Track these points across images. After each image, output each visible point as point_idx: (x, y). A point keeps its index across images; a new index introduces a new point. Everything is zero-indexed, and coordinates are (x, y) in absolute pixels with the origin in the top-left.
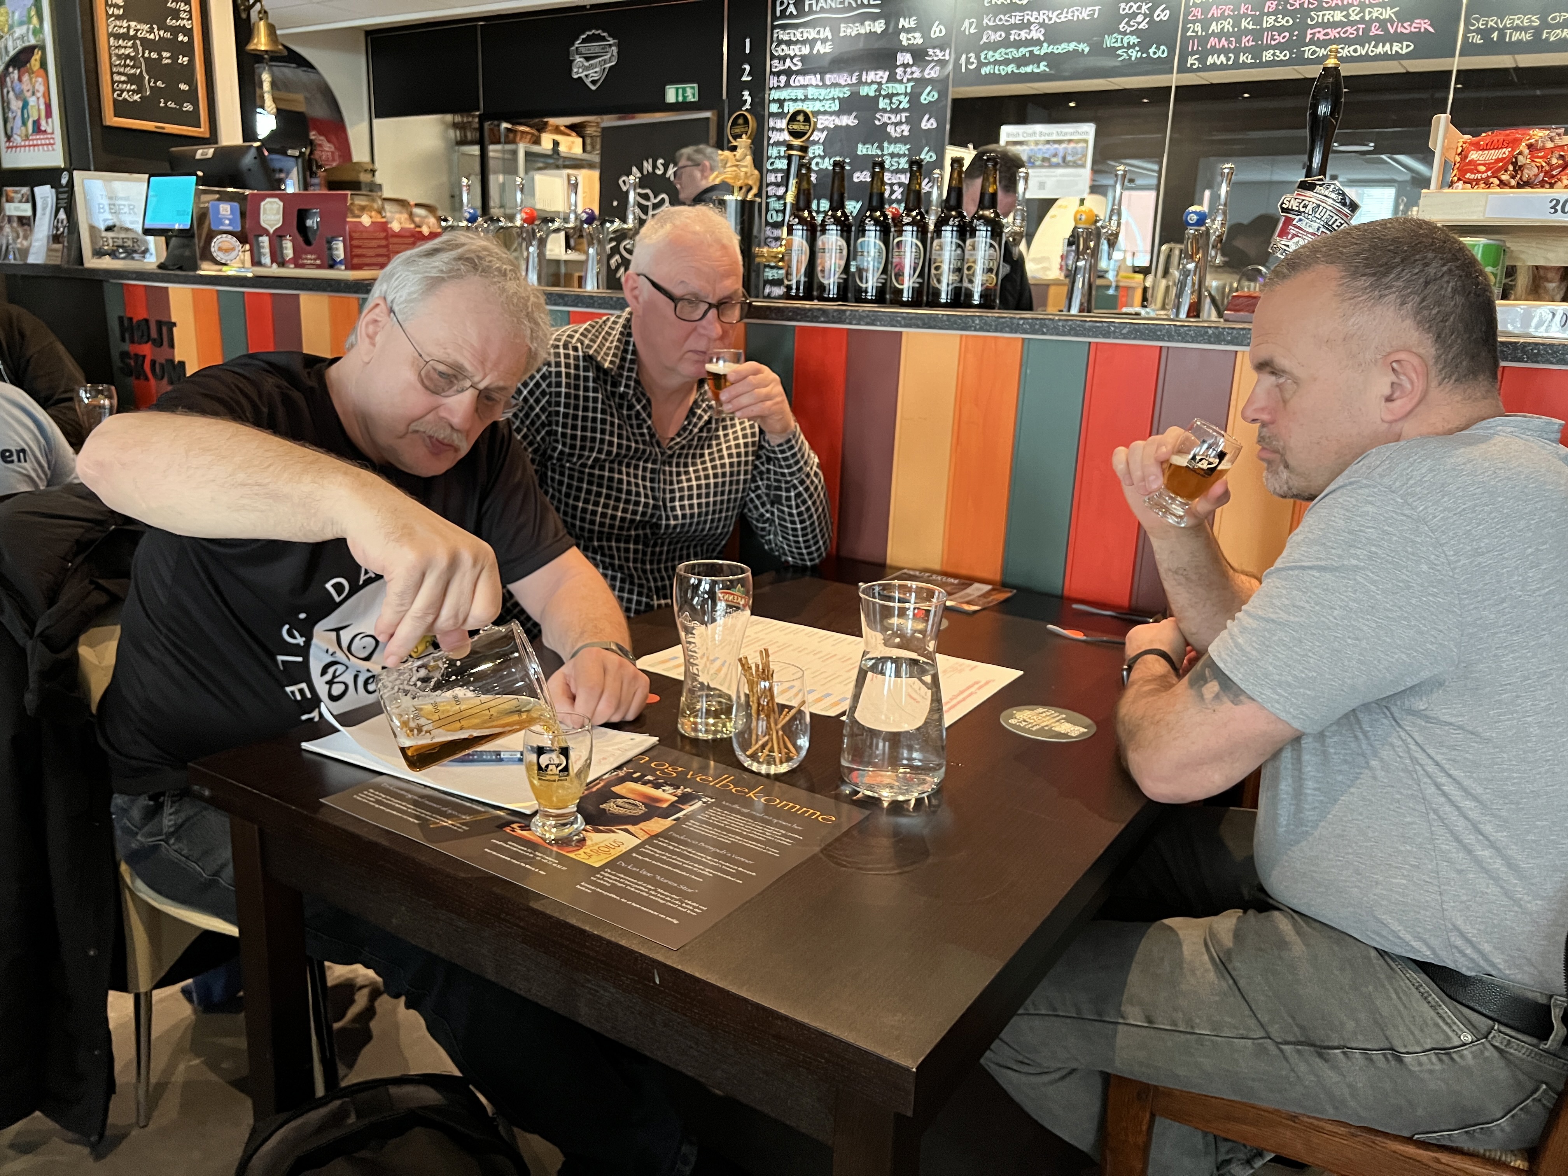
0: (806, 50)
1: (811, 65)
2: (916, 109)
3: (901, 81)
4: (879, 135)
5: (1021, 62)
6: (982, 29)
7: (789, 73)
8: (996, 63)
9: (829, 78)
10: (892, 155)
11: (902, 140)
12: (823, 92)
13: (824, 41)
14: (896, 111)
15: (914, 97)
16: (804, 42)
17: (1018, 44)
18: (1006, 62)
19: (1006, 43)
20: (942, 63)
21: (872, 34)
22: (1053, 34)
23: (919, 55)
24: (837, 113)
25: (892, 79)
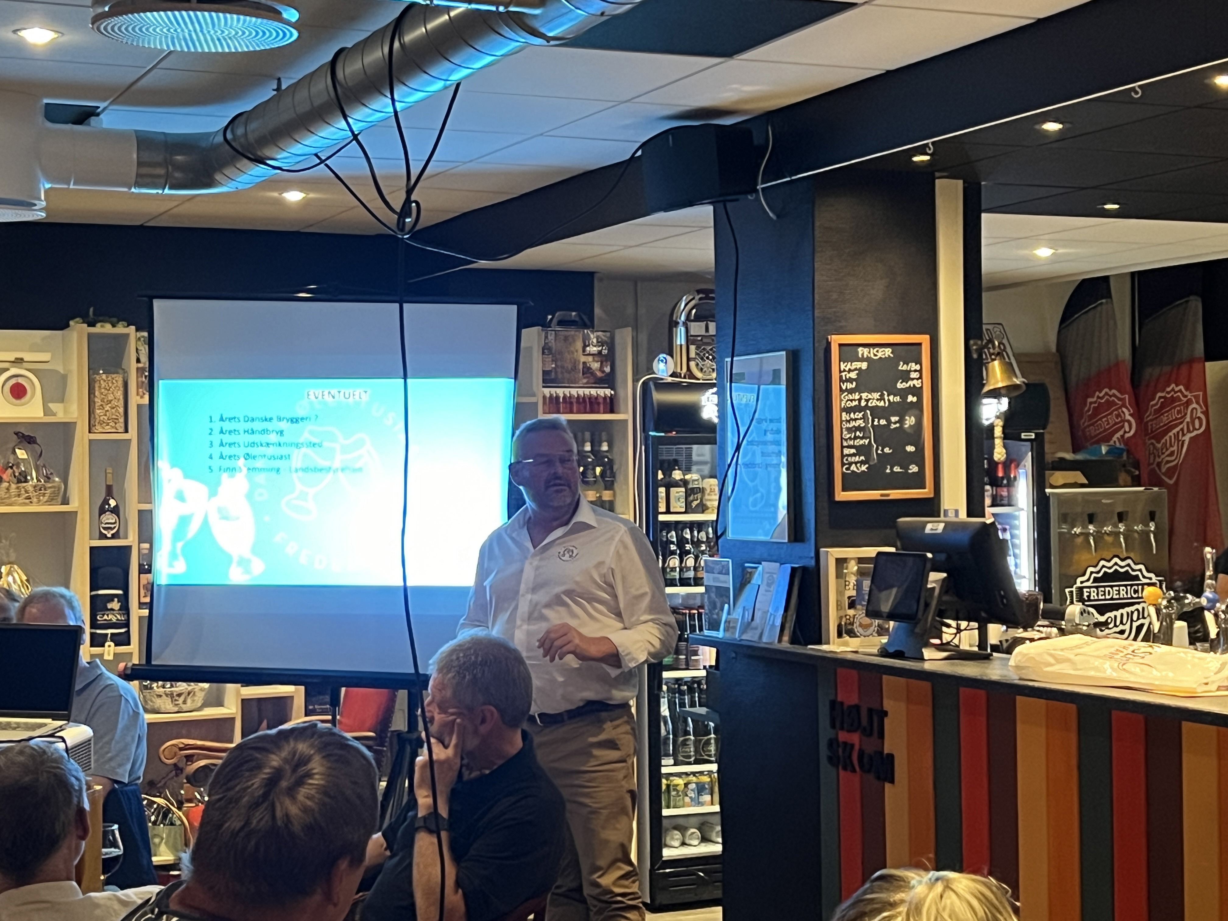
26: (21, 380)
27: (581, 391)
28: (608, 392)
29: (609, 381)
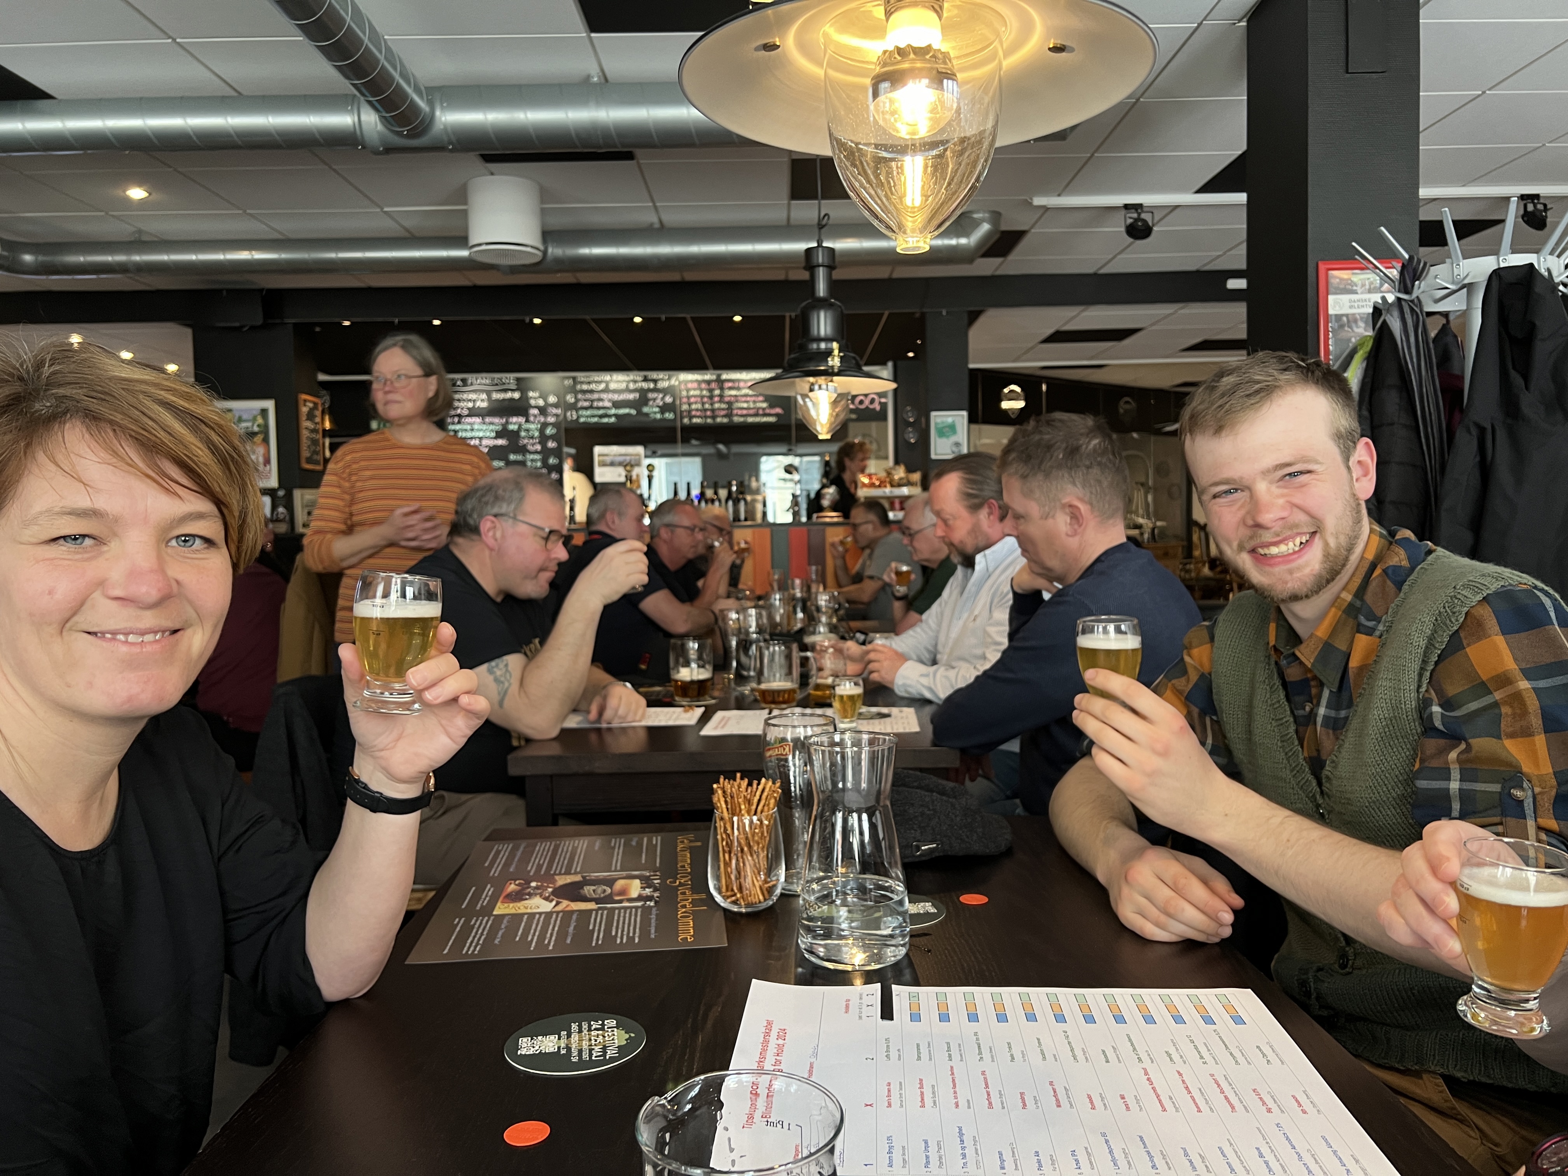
0: (470, 405)
1: (473, 413)
2: (543, 438)
3: (533, 423)
4: (523, 450)
5: (601, 416)
6: (577, 400)
7: (460, 416)
8: (587, 417)
9: (488, 420)
10: (532, 460)
11: (536, 452)
12: (484, 427)
13: (482, 400)
14: (532, 438)
15: (542, 431)
16: (470, 400)
17: (598, 408)
18: (593, 416)
19: (591, 407)
20: (557, 415)
21: (512, 400)
22: (617, 405)
23: (543, 411)
24: (496, 438)
25: (527, 421)
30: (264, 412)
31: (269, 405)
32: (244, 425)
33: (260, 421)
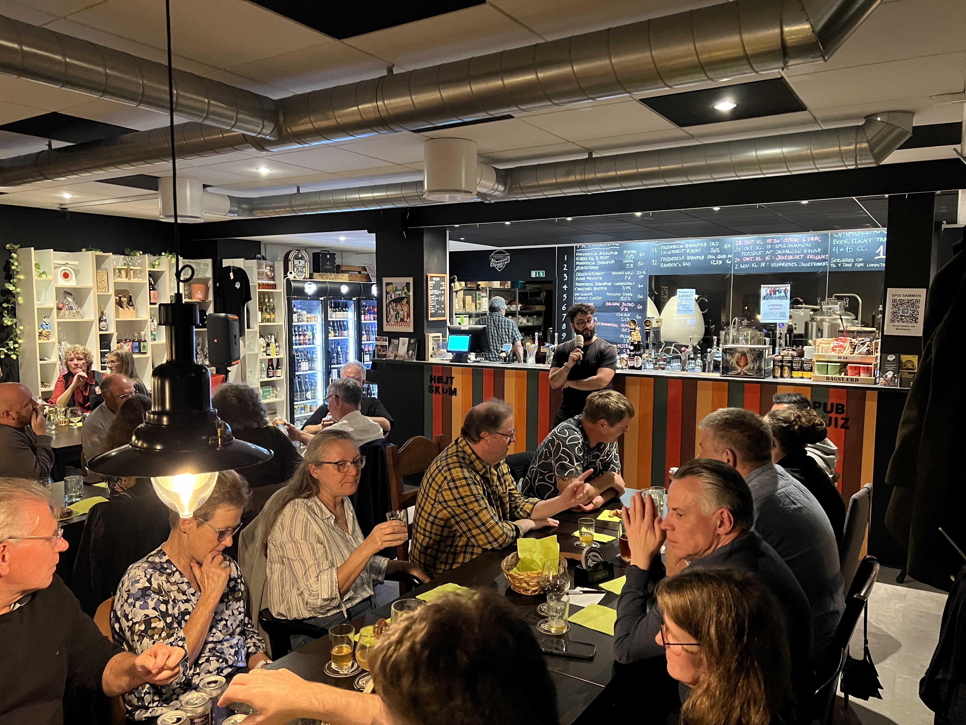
26: (67, 271)
27: (264, 282)
28: (272, 282)
29: (273, 278)
30: (408, 284)
31: (410, 280)
32: (398, 293)
33: (406, 290)
